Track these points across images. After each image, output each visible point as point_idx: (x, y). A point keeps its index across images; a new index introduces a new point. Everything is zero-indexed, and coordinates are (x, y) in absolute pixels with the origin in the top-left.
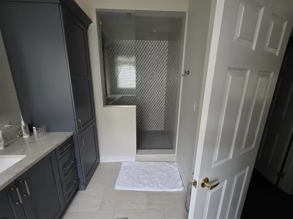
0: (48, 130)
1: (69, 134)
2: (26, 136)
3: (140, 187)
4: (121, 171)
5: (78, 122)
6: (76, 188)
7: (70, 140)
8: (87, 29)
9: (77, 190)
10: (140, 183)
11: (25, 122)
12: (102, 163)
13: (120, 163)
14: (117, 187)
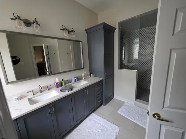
0: (95, 76)
1: (101, 79)
2: (89, 77)
3: (132, 118)
4: (123, 106)
5: (105, 74)
6: (101, 103)
7: (101, 81)
8: (114, 33)
9: (102, 104)
10: (133, 117)
11: (90, 72)
12: (115, 99)
13: (124, 102)
14: (119, 112)
